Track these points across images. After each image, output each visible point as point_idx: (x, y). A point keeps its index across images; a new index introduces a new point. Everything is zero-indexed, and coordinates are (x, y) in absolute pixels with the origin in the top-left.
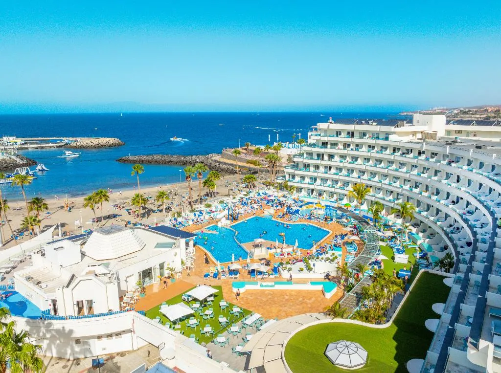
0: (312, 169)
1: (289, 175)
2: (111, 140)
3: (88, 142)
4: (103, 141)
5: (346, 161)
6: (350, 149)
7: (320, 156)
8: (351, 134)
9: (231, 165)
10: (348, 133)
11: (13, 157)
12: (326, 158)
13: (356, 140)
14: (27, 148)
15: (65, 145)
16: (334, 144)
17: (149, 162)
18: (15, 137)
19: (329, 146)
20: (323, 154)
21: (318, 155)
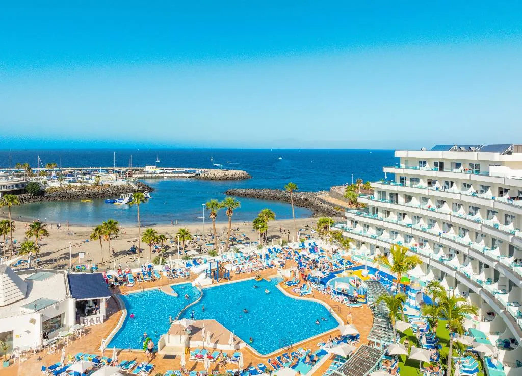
0: (380, 215)
1: (352, 221)
2: (238, 173)
3: (216, 174)
4: (230, 173)
5: (426, 206)
6: (434, 187)
7: (394, 197)
8: (440, 165)
9: (332, 204)
10: (436, 164)
11: (132, 184)
12: (401, 200)
13: (446, 174)
14: (163, 177)
15: (196, 175)
16: (415, 180)
17: (253, 196)
18: (155, 167)
19: (408, 182)
20: (397, 194)
21: (391, 195)
